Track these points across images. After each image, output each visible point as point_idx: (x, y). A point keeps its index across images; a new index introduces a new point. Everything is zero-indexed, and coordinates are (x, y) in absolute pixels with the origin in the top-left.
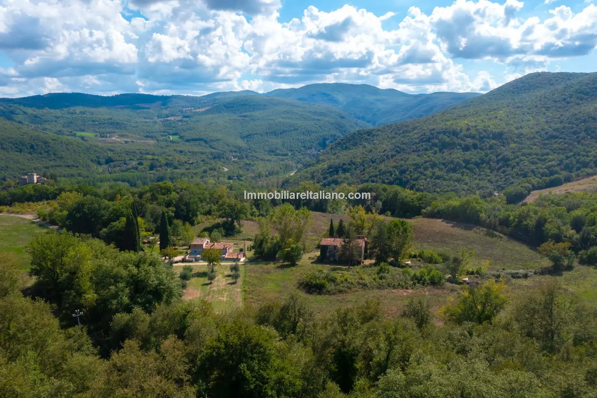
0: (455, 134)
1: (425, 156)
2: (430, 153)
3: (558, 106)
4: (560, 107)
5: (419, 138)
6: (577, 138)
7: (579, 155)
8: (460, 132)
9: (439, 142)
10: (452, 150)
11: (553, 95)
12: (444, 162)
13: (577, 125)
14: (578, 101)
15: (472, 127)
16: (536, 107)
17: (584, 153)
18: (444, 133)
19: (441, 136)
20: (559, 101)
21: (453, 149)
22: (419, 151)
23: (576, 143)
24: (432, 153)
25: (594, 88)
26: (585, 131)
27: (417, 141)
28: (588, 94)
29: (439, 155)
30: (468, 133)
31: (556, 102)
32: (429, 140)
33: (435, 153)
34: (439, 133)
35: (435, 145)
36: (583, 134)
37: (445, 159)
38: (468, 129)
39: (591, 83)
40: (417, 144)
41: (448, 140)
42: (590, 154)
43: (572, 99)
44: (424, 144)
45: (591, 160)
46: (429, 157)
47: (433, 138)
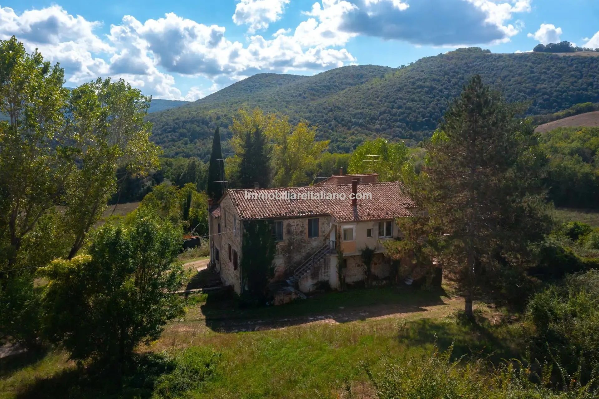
0: (205, 122)
1: (174, 148)
2: (179, 143)
3: (297, 100)
4: (298, 102)
5: (161, 128)
6: (330, 125)
7: (337, 141)
8: (210, 121)
9: (189, 132)
10: (205, 140)
11: (288, 90)
12: (199, 153)
13: (327, 114)
14: (312, 97)
15: (222, 116)
16: (276, 100)
17: (342, 140)
18: (192, 122)
19: (188, 126)
20: (296, 96)
21: (206, 138)
22: (165, 142)
23: (330, 131)
24: (182, 143)
25: (322, 86)
26: (335, 119)
27: (160, 132)
28: (318, 91)
29: (190, 145)
30: (219, 122)
31: (294, 97)
32: (174, 130)
33: (186, 144)
34: (185, 122)
35: (182, 135)
36: (333, 123)
37: (199, 150)
38: (218, 118)
39: (319, 82)
40: (161, 135)
41: (198, 129)
42: (346, 140)
43: (306, 95)
44: (169, 134)
45: (351, 145)
46: (179, 148)
47: (179, 128)
